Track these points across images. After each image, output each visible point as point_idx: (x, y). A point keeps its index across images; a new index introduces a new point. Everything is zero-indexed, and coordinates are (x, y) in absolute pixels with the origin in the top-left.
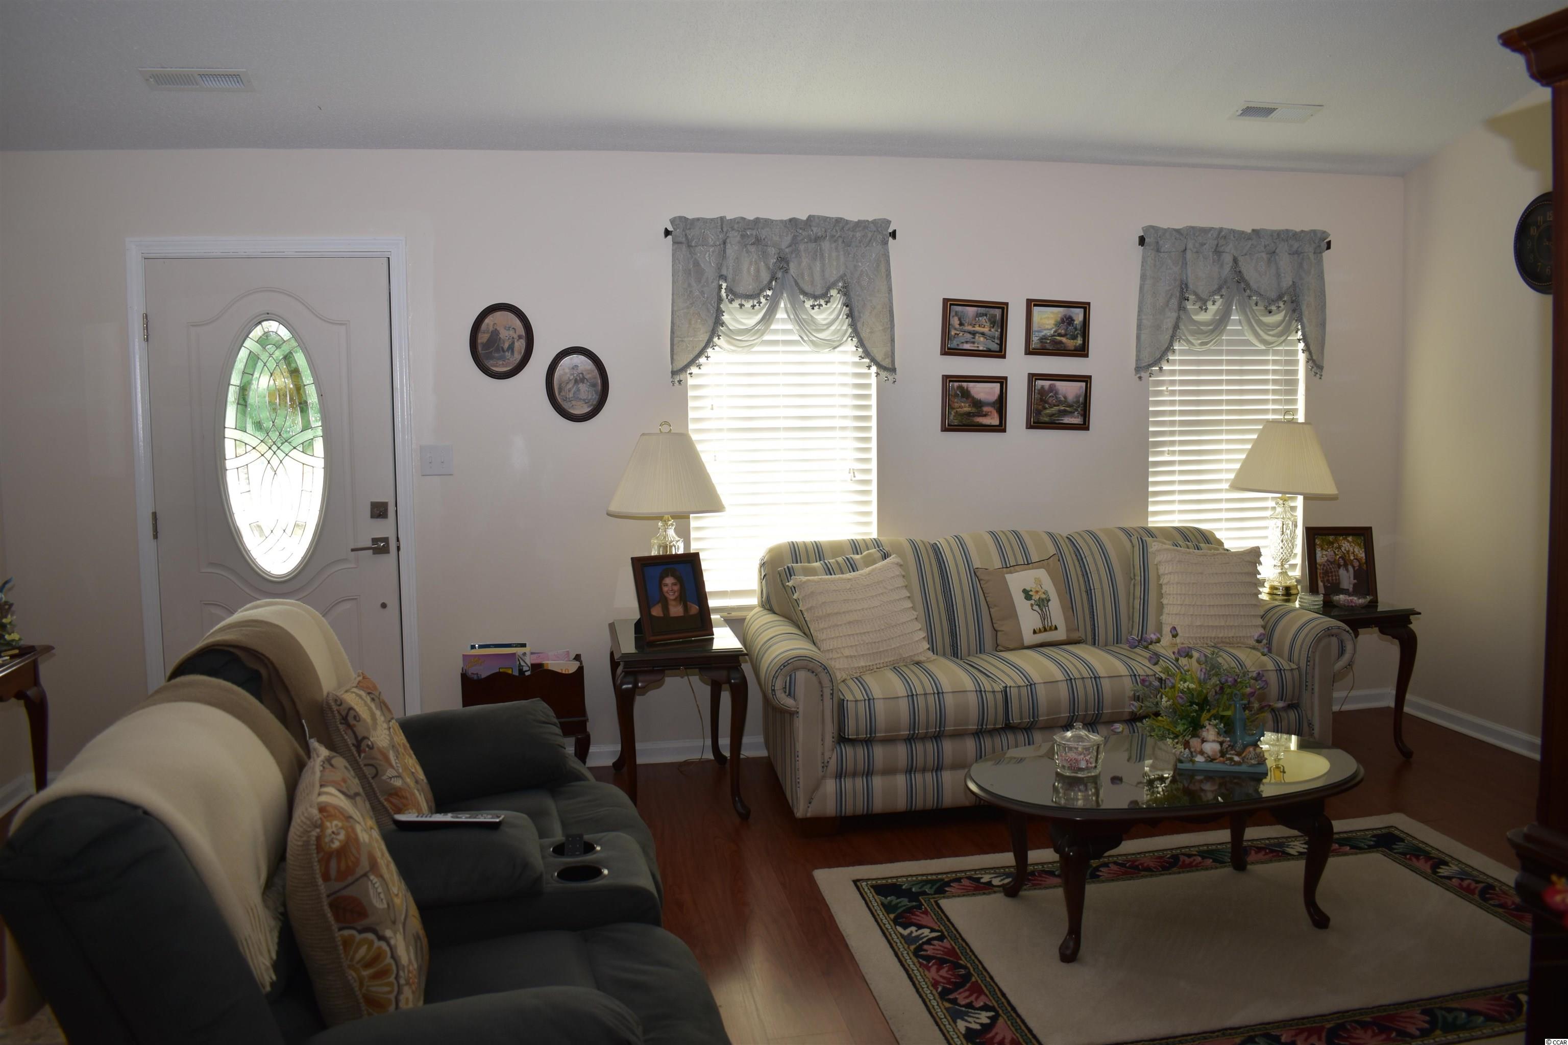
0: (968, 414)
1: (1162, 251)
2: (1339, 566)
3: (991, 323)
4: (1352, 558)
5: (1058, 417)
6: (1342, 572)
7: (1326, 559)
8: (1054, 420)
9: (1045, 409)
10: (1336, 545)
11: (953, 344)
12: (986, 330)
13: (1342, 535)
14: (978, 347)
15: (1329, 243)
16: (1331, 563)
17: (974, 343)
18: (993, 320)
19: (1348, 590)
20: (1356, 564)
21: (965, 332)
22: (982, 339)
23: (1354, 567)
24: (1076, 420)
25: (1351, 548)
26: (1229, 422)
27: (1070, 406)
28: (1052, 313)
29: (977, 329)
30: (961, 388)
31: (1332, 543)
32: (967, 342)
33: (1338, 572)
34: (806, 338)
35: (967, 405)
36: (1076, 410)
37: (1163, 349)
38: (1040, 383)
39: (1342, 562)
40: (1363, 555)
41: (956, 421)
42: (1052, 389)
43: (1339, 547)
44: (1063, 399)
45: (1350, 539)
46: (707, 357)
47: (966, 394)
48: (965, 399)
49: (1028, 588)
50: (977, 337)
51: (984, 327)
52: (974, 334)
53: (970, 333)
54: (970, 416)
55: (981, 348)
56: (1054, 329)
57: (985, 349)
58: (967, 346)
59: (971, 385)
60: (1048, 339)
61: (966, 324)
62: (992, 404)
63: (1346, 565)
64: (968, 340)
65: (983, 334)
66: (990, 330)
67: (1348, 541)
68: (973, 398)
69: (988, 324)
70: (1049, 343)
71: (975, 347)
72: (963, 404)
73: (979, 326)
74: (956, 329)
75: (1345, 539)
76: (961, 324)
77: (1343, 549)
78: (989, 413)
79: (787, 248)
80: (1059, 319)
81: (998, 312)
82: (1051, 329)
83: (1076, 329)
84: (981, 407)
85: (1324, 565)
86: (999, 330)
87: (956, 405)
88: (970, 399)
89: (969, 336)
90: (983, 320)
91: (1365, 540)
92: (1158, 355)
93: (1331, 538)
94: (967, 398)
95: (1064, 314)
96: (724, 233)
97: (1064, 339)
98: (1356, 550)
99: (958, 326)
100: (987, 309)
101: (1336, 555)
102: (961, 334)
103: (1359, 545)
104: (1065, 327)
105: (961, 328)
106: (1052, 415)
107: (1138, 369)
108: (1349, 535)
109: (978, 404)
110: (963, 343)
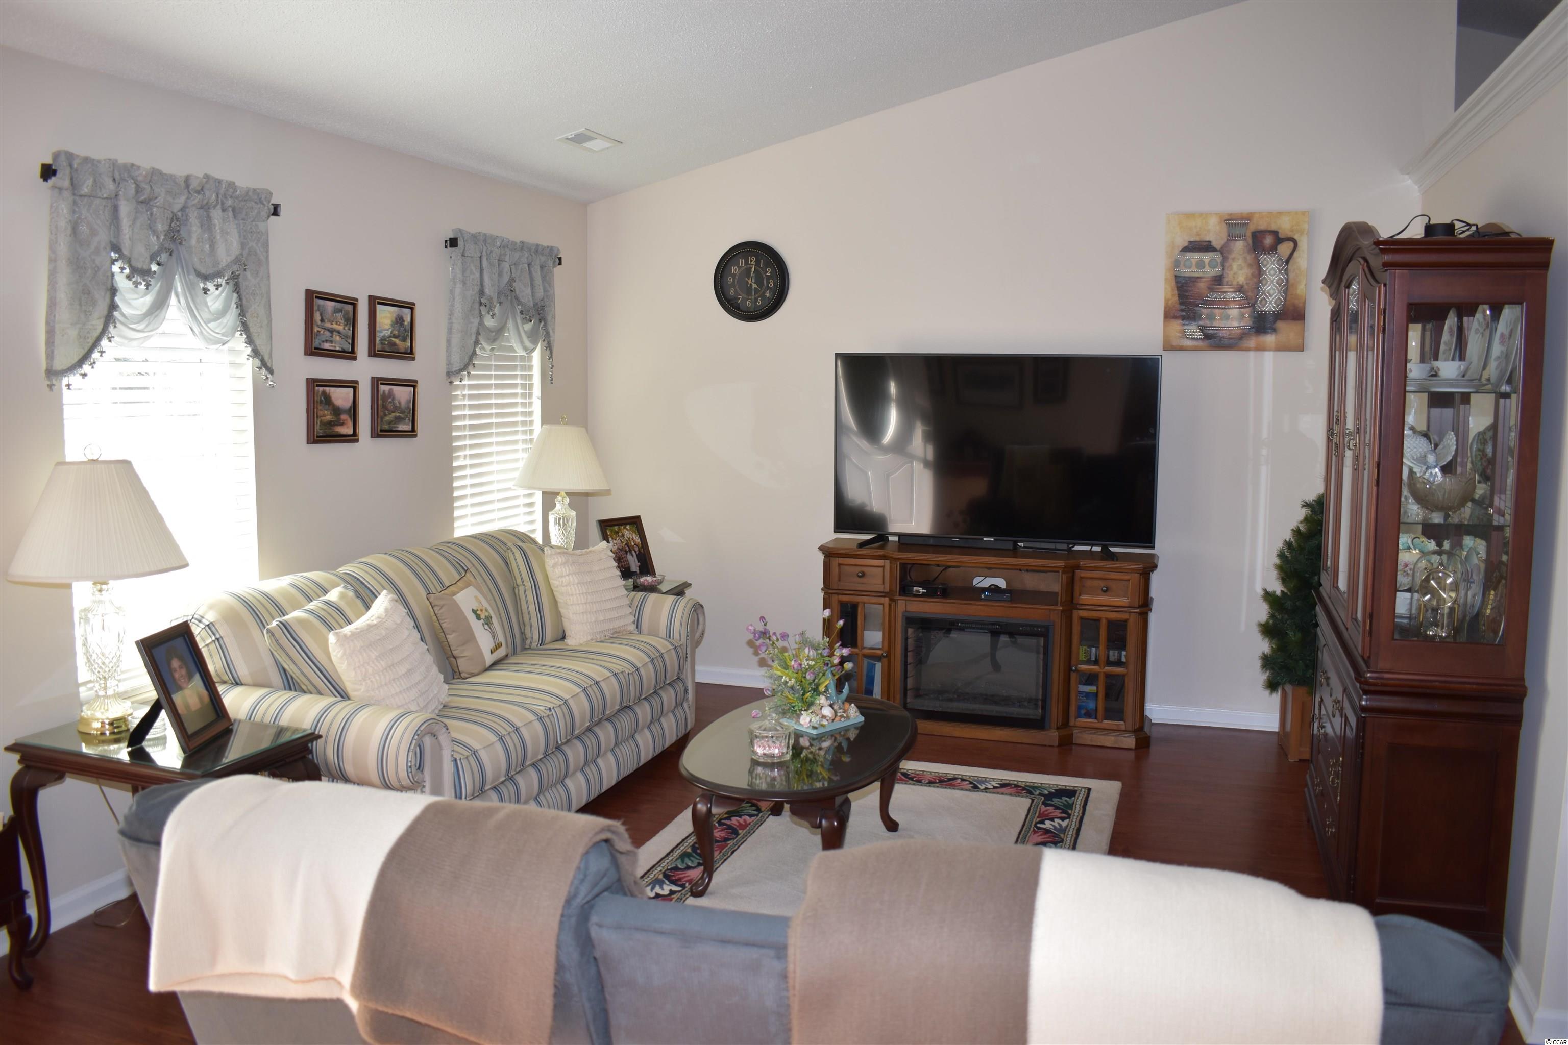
0: (331, 424)
1: (466, 255)
2: (626, 552)
3: (345, 321)
4: (633, 544)
5: (395, 424)
6: (629, 557)
7: (617, 547)
8: (393, 427)
9: (385, 415)
10: (620, 534)
11: (316, 343)
12: (340, 328)
13: (622, 525)
14: (335, 347)
15: (560, 259)
16: (621, 550)
17: (331, 342)
18: (346, 316)
19: (636, 572)
20: (636, 549)
21: (325, 329)
22: (338, 338)
23: (635, 552)
24: (407, 427)
25: (628, 533)
26: (498, 425)
27: (403, 412)
28: (389, 312)
29: (335, 326)
30: (324, 393)
31: (617, 533)
32: (326, 341)
33: (627, 557)
34: (196, 329)
35: (329, 412)
36: (407, 416)
37: (470, 354)
38: (384, 388)
39: (627, 548)
40: (639, 540)
41: (321, 431)
42: (391, 391)
43: (623, 536)
44: (398, 405)
45: (628, 527)
46: (102, 352)
47: (328, 400)
48: (327, 406)
49: (475, 609)
50: (334, 336)
51: (339, 325)
52: (332, 331)
53: (329, 330)
54: (332, 425)
55: (337, 349)
56: (390, 330)
57: (340, 349)
58: (327, 346)
59: (332, 389)
60: (386, 340)
61: (326, 321)
62: (348, 412)
63: (630, 551)
64: (327, 339)
65: (339, 332)
66: (344, 329)
67: (627, 529)
68: (334, 405)
69: (343, 322)
70: (387, 345)
71: (332, 346)
72: (326, 412)
73: (336, 324)
74: (318, 326)
75: (625, 528)
76: (322, 320)
77: (625, 536)
78: (346, 422)
79: (179, 211)
80: (394, 319)
81: (350, 307)
82: (388, 330)
83: (405, 330)
84: (339, 415)
85: (617, 553)
86: (351, 329)
87: (320, 413)
88: (331, 406)
89: (328, 334)
90: (339, 316)
91: (637, 527)
92: (467, 360)
93: (616, 528)
94: (329, 405)
95: (397, 313)
96: (117, 183)
97: (397, 341)
98: (634, 536)
99: (319, 323)
100: (343, 304)
101: (622, 542)
102: (322, 332)
103: (635, 532)
104: (398, 328)
105: (322, 324)
106: (390, 423)
107: (449, 374)
108: (626, 524)
109: (337, 411)
110: (323, 342)
